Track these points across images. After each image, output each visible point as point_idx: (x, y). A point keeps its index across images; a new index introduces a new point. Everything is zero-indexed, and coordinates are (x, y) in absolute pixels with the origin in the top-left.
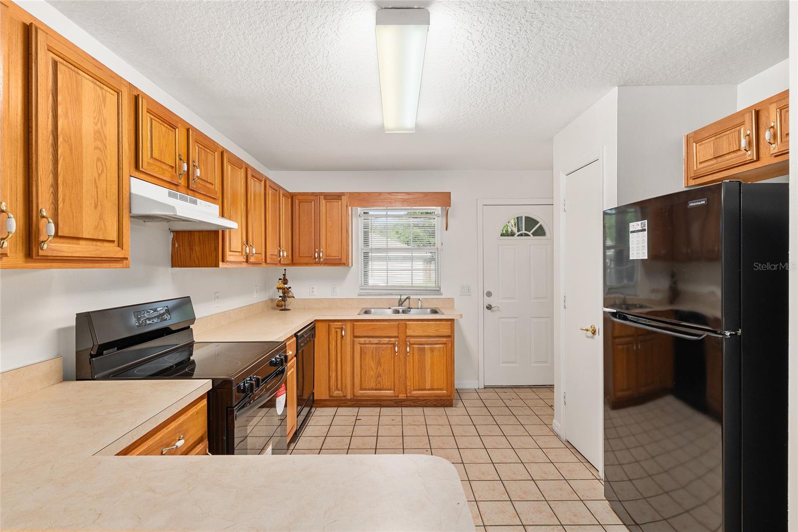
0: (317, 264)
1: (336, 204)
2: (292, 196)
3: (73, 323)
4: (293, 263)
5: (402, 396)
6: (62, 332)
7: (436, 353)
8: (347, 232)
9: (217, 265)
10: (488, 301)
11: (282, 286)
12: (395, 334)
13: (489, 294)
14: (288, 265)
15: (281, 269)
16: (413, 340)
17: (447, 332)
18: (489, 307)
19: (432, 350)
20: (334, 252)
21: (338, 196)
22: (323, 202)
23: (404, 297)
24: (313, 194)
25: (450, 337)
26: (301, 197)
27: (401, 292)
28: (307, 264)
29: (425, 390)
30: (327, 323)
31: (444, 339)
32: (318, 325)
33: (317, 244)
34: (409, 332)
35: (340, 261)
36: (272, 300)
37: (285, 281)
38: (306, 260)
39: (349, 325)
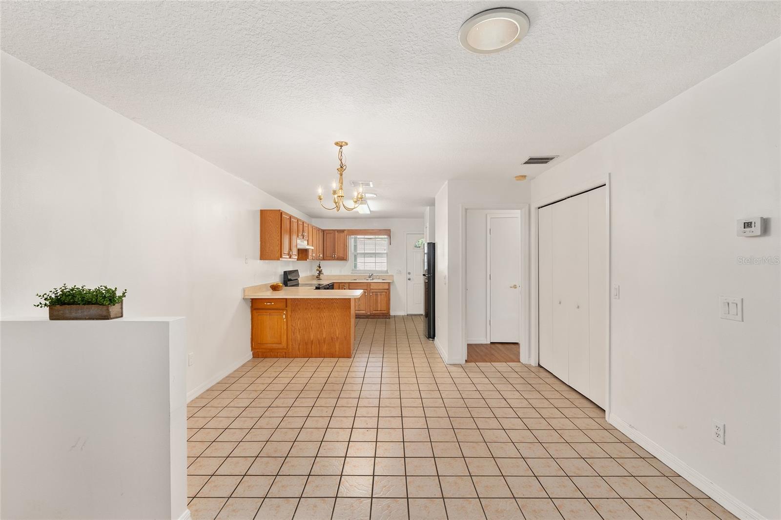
0: (334, 259)
1: (342, 234)
2: (323, 231)
3: (283, 273)
4: (324, 259)
5: (369, 313)
6: (281, 275)
7: (382, 296)
8: (347, 246)
9: (306, 260)
10: (409, 276)
11: (318, 269)
12: (366, 288)
13: (409, 273)
14: (322, 260)
15: (317, 263)
16: (373, 291)
17: (387, 287)
18: (409, 279)
19: (381, 295)
20: (341, 255)
21: (343, 231)
22: (336, 233)
23: (371, 274)
24: (332, 230)
25: (389, 289)
26: (327, 232)
27: (370, 272)
28: (329, 260)
29: (378, 311)
30: (338, 284)
31: (386, 291)
32: (335, 284)
33: (334, 251)
34: (371, 288)
35: (343, 258)
36: (313, 276)
37: (320, 267)
38: (328, 258)
39: (347, 285)
